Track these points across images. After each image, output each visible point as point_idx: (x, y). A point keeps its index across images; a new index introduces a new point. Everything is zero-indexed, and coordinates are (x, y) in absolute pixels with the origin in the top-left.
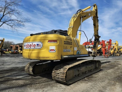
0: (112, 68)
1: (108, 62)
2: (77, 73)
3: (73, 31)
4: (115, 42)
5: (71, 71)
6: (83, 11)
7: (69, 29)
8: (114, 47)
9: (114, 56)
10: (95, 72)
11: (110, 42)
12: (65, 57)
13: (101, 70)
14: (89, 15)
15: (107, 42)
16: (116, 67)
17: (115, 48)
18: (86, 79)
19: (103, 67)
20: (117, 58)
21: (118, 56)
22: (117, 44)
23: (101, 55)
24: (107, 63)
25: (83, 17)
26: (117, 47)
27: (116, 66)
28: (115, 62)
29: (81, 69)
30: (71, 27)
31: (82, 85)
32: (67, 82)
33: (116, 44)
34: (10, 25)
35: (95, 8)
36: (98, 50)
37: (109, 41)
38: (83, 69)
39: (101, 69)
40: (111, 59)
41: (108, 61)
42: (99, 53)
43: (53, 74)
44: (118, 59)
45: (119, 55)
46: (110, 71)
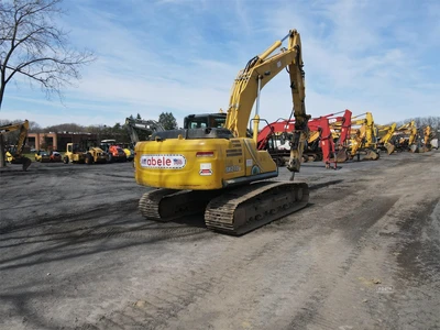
0: (336, 199)
1: (334, 183)
2: (253, 214)
3: (238, 117)
4: (365, 117)
5: (243, 209)
6: (262, 62)
7: (230, 111)
8: (359, 133)
9: (359, 160)
10: (294, 210)
11: (346, 120)
12: (230, 182)
13: (309, 205)
14: (279, 64)
15: (338, 119)
16: (350, 197)
17: (363, 135)
18: (272, 224)
19: (315, 198)
20: (366, 166)
21: (372, 159)
22: (369, 123)
23: (319, 158)
24: (331, 187)
25: (262, 78)
26: (369, 132)
27: (349, 194)
28: (355, 181)
29: (263, 206)
30: (235, 106)
31: (264, 235)
32: (237, 229)
33: (366, 122)
34: (38, 77)
35: (294, 44)
36: (310, 144)
37: (342, 115)
38: (266, 205)
39: (310, 201)
40: (347, 170)
41: (335, 179)
42: (314, 151)
43: (208, 216)
44: (366, 173)
45: (375, 156)
46: (330, 207)
